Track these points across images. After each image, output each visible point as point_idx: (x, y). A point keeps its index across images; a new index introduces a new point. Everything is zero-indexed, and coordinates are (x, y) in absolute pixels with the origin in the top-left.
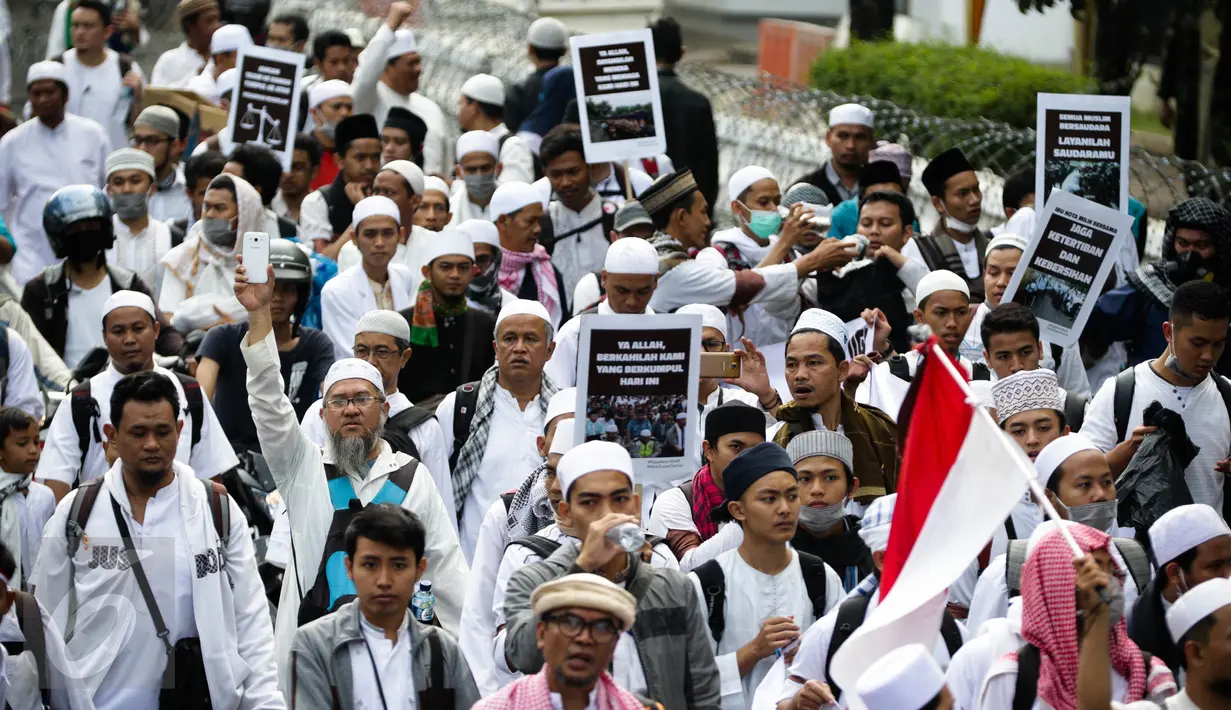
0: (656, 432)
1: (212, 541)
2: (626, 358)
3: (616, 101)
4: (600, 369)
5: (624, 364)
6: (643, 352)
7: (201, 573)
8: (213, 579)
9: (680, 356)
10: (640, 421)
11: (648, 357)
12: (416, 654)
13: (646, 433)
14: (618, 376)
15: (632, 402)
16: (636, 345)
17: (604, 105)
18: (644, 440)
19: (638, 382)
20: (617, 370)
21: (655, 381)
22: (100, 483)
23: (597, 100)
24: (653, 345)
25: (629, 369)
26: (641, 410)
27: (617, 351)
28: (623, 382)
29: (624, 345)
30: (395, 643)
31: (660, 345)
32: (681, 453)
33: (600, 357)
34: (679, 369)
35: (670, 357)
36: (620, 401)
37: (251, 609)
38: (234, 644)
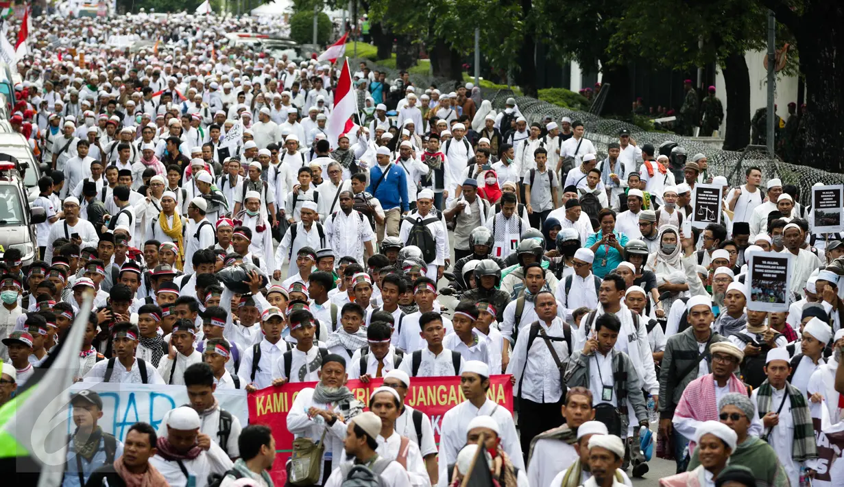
0: (775, 294)
1: (634, 331)
2: (765, 267)
3: (826, 211)
4: (756, 270)
5: (765, 269)
6: (771, 265)
7: (630, 341)
8: (635, 343)
9: (784, 268)
10: (770, 290)
11: (773, 267)
12: (613, 360)
13: (772, 294)
14: (762, 273)
15: (767, 282)
16: (769, 263)
17: (822, 212)
18: (772, 297)
19: (769, 276)
20: (762, 271)
21: (775, 276)
22: (596, 311)
23: (819, 210)
24: (775, 263)
25: (766, 271)
26: (770, 286)
27: (761, 264)
28: (764, 275)
29: (764, 262)
30: (605, 356)
31: (777, 263)
32: (784, 302)
33: (756, 266)
34: (783, 272)
35: (780, 268)
36: (763, 282)
37: (646, 353)
38: (642, 365)
